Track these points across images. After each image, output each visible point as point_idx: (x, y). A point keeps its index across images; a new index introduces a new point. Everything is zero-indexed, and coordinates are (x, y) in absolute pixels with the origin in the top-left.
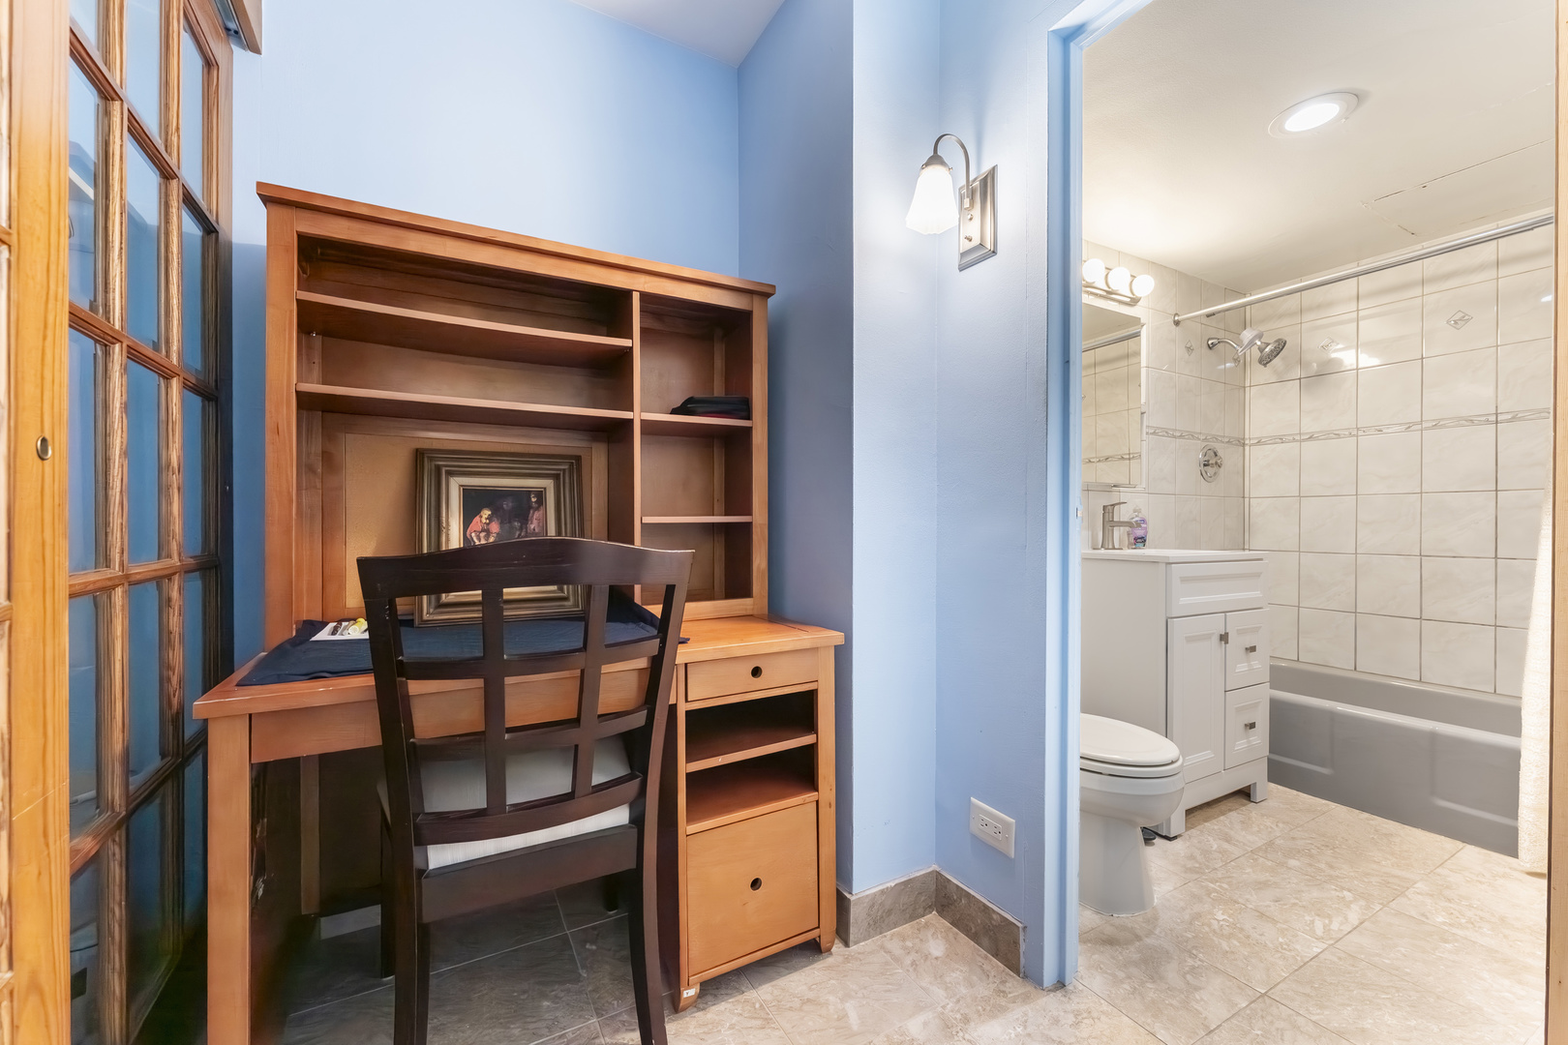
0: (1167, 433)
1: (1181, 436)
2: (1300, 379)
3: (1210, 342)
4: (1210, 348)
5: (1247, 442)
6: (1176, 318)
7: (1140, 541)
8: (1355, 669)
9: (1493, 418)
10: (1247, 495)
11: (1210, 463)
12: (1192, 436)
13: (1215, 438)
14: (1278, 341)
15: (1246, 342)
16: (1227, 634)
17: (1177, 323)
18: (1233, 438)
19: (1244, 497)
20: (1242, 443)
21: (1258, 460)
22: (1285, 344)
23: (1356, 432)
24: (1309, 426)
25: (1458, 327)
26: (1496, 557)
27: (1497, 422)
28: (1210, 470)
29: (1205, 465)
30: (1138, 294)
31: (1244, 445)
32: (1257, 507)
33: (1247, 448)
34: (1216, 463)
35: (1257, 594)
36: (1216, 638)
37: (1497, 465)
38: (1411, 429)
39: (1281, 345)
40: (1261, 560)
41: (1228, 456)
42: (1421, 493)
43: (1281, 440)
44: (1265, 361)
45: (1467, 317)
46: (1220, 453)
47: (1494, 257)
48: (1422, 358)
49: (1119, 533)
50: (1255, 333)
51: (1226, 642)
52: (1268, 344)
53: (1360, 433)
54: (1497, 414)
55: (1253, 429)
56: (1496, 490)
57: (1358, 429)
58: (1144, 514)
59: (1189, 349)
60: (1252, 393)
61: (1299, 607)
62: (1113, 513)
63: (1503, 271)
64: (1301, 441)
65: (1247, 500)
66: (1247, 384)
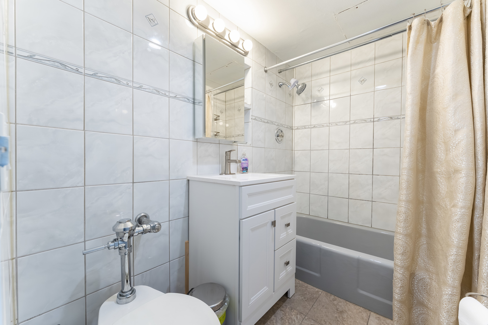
0: (261, 120)
1: (267, 122)
2: (311, 103)
3: (280, 84)
4: (280, 87)
5: (294, 128)
6: (265, 69)
7: (245, 169)
8: (328, 218)
9: (372, 120)
10: (293, 149)
11: (279, 136)
12: (272, 123)
13: (282, 125)
14: (303, 84)
15: (292, 84)
16: (275, 221)
17: (266, 71)
18: (289, 126)
19: (292, 150)
20: (291, 128)
21: (298, 135)
22: (306, 86)
23: (329, 125)
24: (314, 122)
25: (362, 83)
26: (373, 175)
27: (374, 122)
28: (279, 138)
29: (278, 136)
30: (247, 49)
31: (292, 129)
32: (297, 154)
33: (293, 130)
34: (281, 135)
35: (291, 196)
36: (270, 224)
37: (373, 138)
38: (347, 123)
39: (304, 86)
40: (293, 179)
41: (286, 133)
42: (349, 149)
43: (305, 127)
44: (299, 93)
45: (365, 80)
46: (284, 132)
47: (374, 56)
48: (350, 96)
49: (233, 167)
50: (295, 80)
51: (275, 226)
52: (299, 85)
53: (330, 125)
54: (374, 118)
55: (297, 123)
56: (373, 148)
57: (329, 123)
58: (247, 156)
59: (271, 84)
60: (296, 109)
61: (310, 194)
62: (230, 155)
63: (377, 62)
64: (311, 128)
65: (293, 151)
66: (294, 105)
